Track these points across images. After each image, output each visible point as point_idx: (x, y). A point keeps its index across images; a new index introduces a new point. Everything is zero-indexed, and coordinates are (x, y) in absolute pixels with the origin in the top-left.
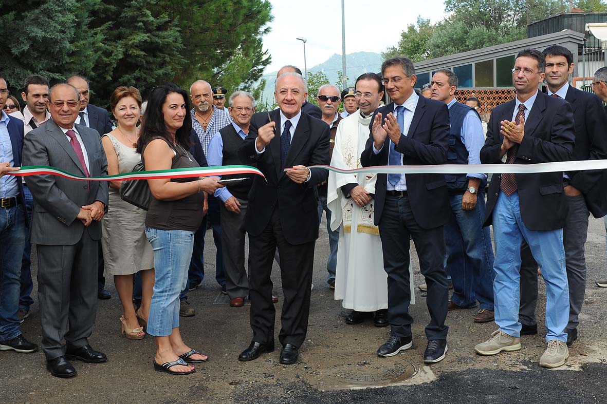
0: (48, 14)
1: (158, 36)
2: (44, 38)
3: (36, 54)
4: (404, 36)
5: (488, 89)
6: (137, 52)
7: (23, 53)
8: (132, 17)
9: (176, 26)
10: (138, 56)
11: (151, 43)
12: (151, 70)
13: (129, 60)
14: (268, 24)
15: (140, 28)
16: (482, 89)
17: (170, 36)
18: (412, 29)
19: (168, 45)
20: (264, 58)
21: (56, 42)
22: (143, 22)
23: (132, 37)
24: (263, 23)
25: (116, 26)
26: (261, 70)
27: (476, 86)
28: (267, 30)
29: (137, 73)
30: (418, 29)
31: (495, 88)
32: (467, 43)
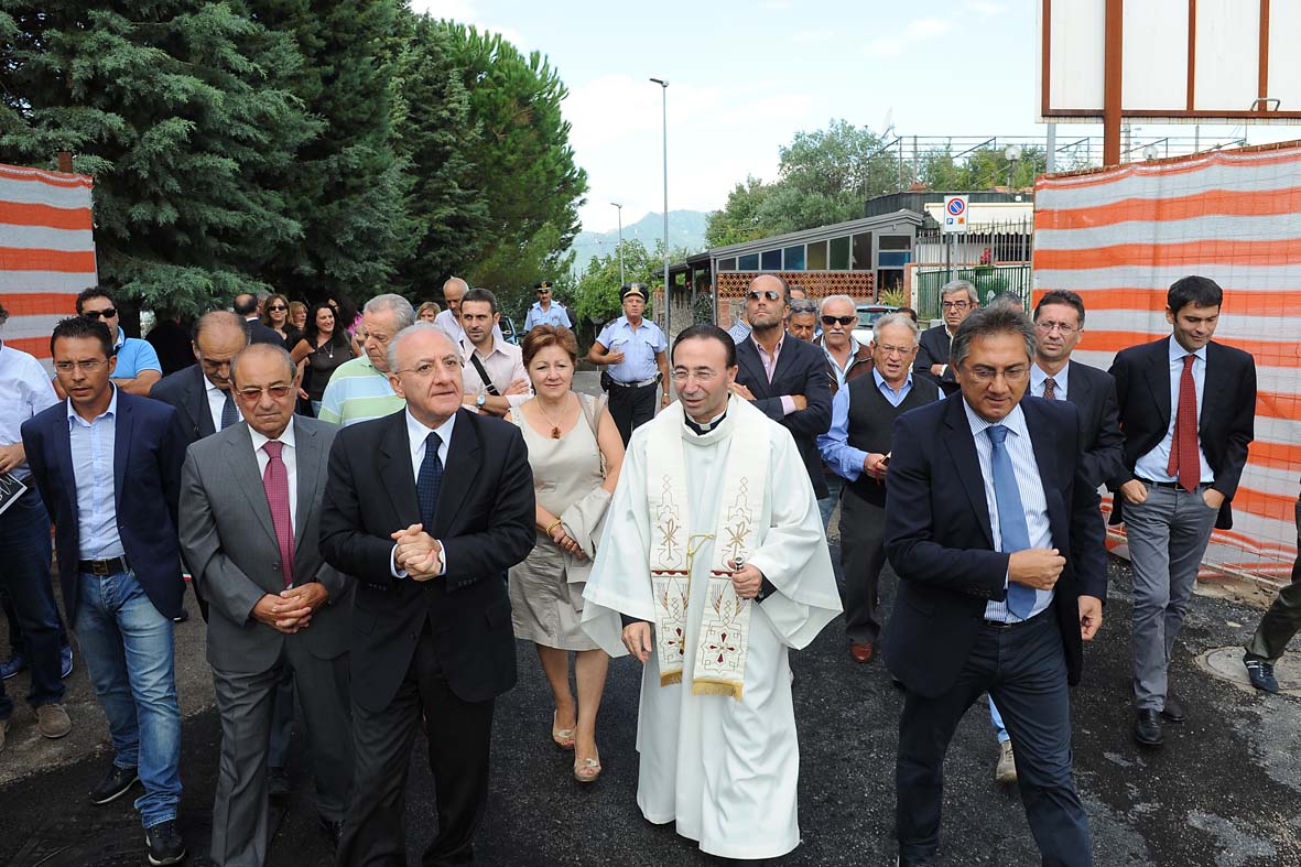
0: (371, 202)
1: (465, 209)
2: (368, 228)
3: (358, 244)
4: (732, 197)
5: (821, 272)
6: (442, 227)
7: (347, 244)
8: (437, 189)
9: (484, 197)
10: (443, 232)
11: (458, 216)
12: (458, 246)
13: (434, 235)
14: (584, 195)
15: (446, 201)
16: (815, 272)
17: (479, 209)
18: (740, 189)
19: (476, 218)
20: (574, 225)
21: (379, 231)
22: (449, 194)
23: (437, 211)
24: (578, 194)
25: (420, 199)
26: (571, 239)
27: (808, 269)
28: (582, 202)
29: (443, 251)
30: (748, 190)
31: (828, 271)
32: (802, 213)
